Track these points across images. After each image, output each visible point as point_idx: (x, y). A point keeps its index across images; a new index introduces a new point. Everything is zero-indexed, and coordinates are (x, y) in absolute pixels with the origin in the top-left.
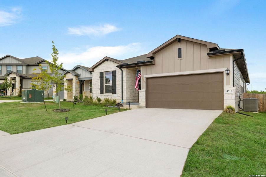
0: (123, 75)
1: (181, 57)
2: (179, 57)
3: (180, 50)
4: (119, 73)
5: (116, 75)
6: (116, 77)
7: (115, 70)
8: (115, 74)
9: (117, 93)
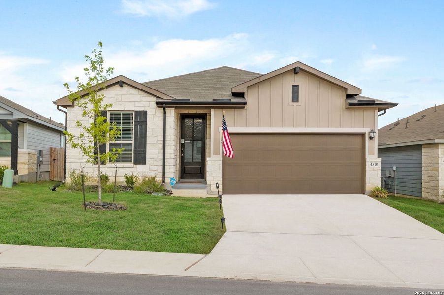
0: (167, 123)
1: (297, 101)
2: (293, 101)
3: (295, 88)
4: (156, 119)
5: (146, 122)
6: (146, 125)
7: (142, 109)
8: (143, 120)
9: (147, 162)
